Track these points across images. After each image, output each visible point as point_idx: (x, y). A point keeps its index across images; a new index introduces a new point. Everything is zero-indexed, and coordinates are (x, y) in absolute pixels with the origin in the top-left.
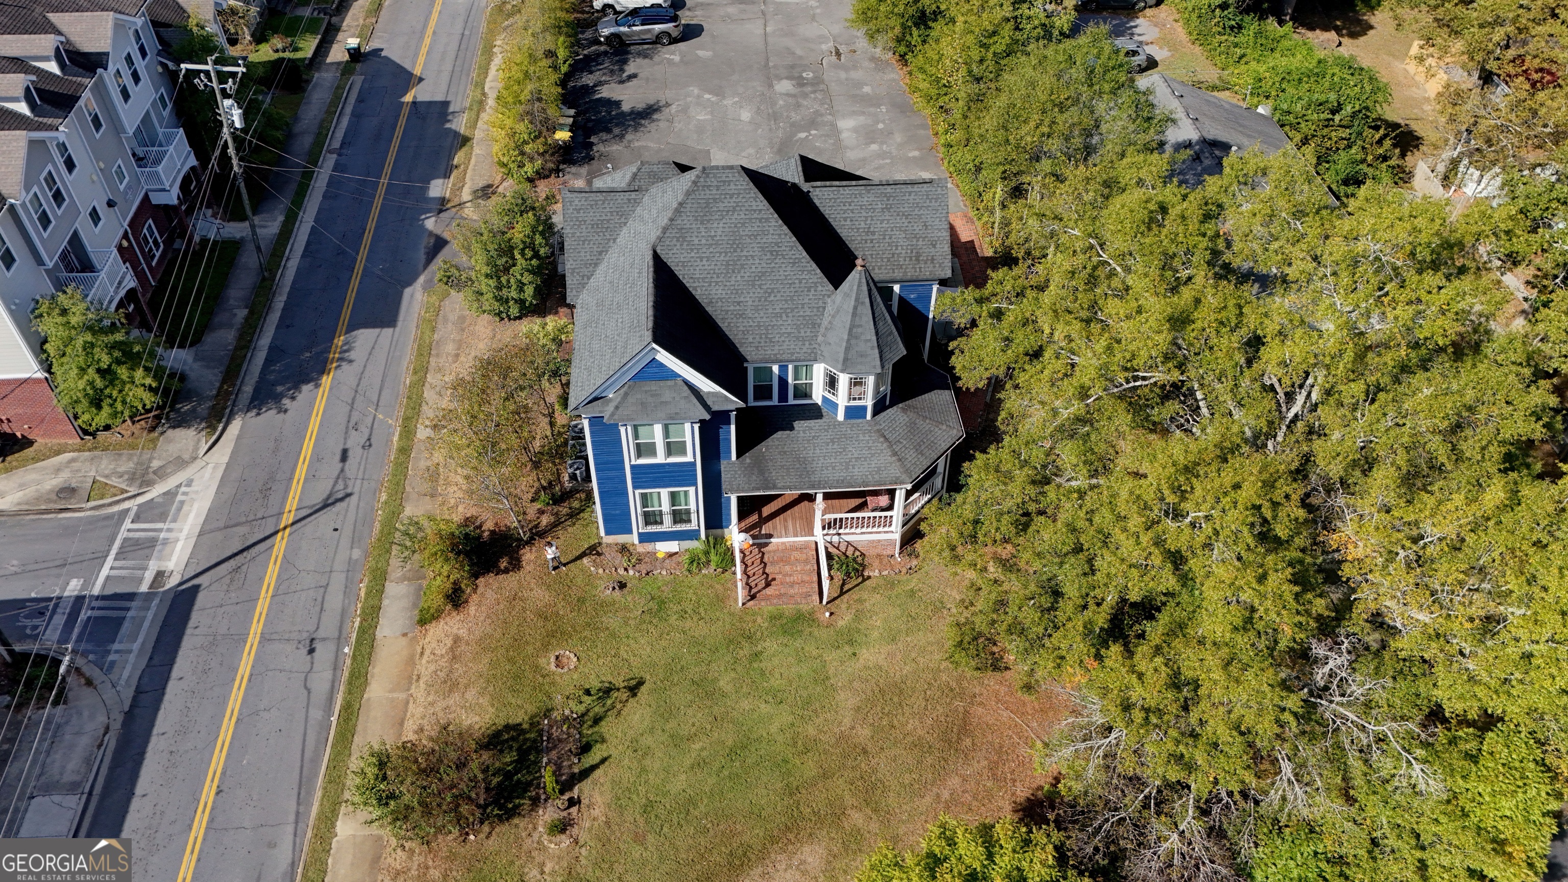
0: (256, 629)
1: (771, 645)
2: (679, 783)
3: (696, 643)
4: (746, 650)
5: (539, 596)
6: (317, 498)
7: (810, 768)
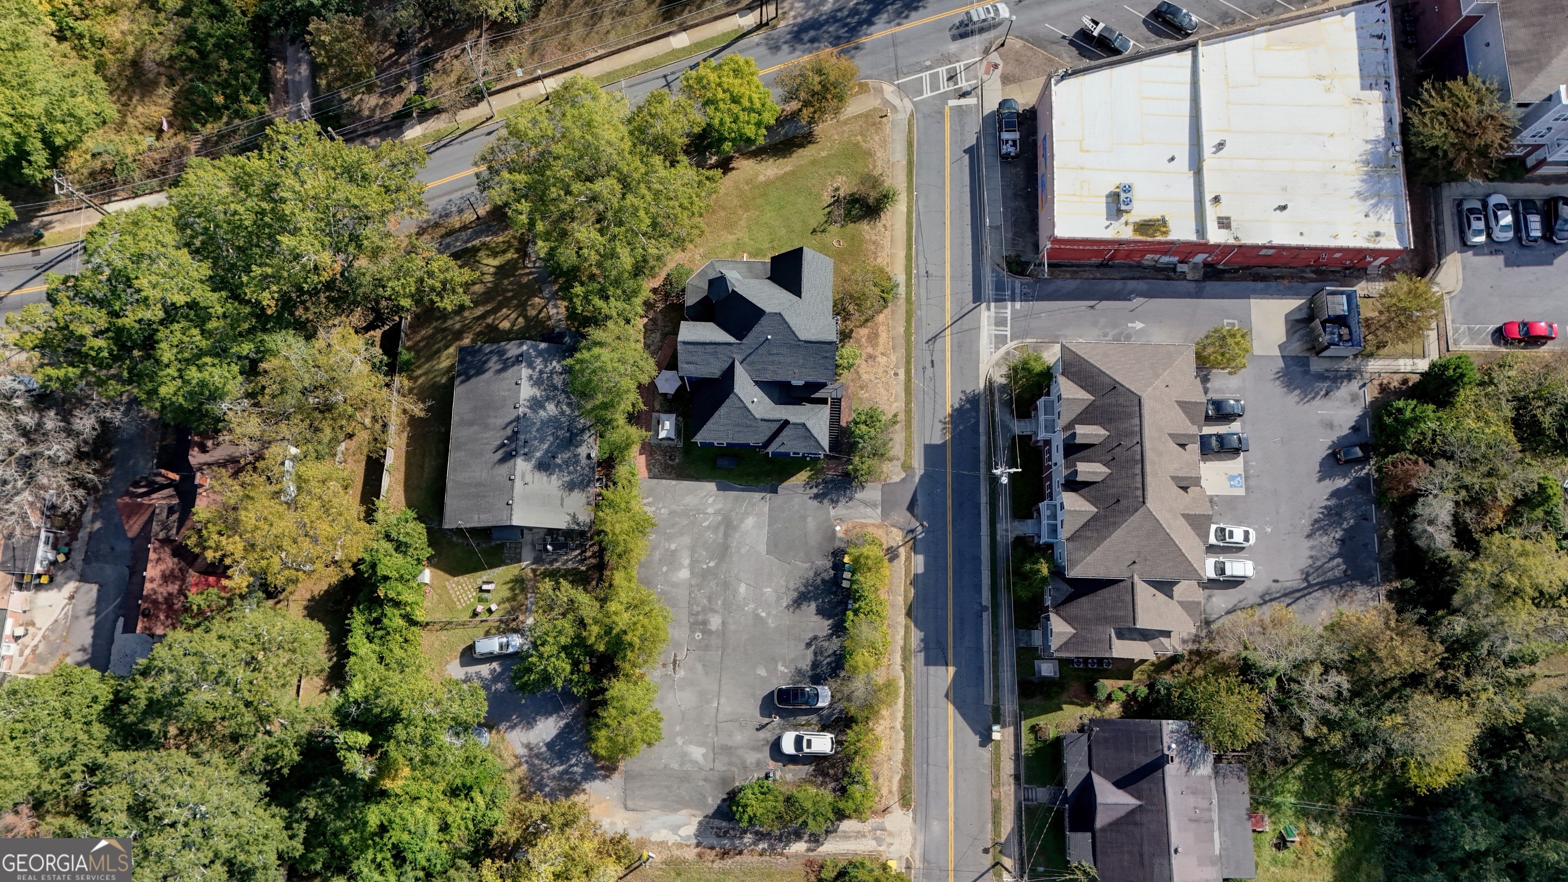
0: (948, 282)
2: (800, 200)
6: (939, 341)
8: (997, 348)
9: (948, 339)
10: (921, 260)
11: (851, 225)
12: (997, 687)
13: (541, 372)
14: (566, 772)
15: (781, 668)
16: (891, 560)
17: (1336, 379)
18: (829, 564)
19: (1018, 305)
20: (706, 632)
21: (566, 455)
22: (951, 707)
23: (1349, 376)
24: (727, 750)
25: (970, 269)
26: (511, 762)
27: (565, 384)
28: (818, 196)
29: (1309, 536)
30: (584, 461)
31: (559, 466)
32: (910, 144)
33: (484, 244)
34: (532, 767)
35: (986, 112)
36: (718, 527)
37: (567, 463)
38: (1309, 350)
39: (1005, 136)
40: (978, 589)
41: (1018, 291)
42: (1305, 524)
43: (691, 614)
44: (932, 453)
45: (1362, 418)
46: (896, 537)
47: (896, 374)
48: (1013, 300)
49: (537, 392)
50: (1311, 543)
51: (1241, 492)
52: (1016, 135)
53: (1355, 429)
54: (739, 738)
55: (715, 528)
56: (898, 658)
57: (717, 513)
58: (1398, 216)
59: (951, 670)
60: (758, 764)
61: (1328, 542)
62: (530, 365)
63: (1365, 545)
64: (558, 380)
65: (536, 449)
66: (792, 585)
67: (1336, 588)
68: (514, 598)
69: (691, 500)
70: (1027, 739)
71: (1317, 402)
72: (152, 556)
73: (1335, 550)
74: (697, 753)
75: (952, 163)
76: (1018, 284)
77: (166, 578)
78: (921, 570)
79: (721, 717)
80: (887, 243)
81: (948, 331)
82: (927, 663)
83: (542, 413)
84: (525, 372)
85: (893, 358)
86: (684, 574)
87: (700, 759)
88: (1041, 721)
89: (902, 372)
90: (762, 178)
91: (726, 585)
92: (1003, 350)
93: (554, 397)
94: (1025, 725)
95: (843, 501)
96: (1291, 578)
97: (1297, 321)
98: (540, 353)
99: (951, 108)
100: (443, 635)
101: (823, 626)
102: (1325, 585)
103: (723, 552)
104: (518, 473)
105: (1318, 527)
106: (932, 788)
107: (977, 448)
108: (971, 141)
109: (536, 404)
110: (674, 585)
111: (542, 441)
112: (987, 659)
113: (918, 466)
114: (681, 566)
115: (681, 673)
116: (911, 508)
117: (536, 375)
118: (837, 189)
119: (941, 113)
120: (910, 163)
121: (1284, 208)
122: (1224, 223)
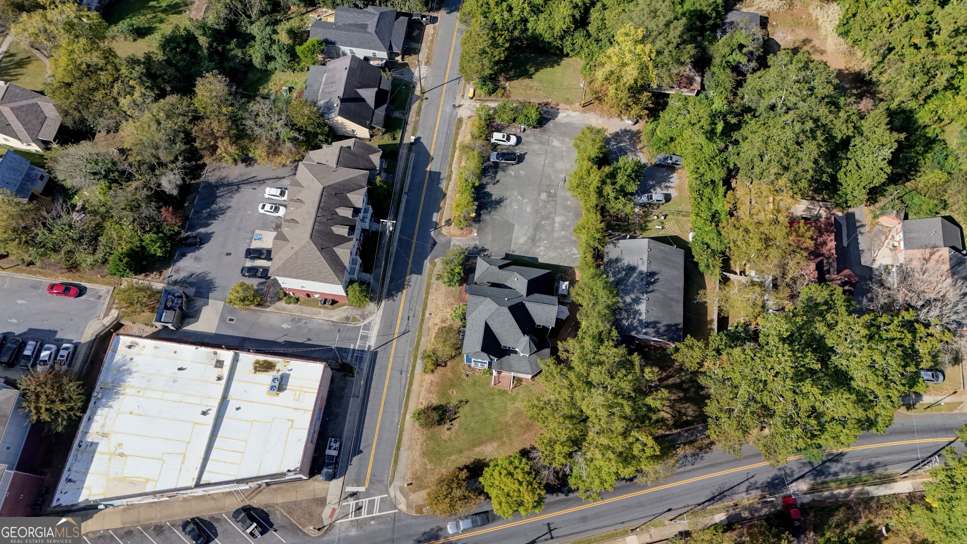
0: (390, 366)
1: (496, 397)
2: (472, 425)
3: (481, 394)
4: (491, 398)
5: (450, 375)
6: (402, 331)
7: (498, 428)
8: (370, 323)
9: (397, 332)
10: (403, 381)
11: (443, 403)
12: (407, 160)
13: (634, 318)
14: (619, 143)
15: (513, 173)
16: (450, 220)
17: (183, 283)
18: (483, 216)
19: (352, 347)
20: (548, 192)
21: (620, 276)
22: (432, 154)
23: (175, 283)
24: (542, 143)
25: (375, 372)
26: (645, 150)
27: (620, 314)
28: (461, 426)
29: (229, 207)
30: (610, 274)
31: (623, 270)
32: (396, 462)
33: (670, 429)
34: (635, 147)
35: (342, 479)
36: (538, 241)
37: (619, 272)
38: (192, 300)
39: (334, 453)
40: (408, 202)
41: (350, 355)
42: (229, 213)
43: (556, 201)
44: (418, 270)
45: (178, 260)
46: (445, 231)
47: (430, 314)
48: (354, 350)
49: (637, 307)
50: (229, 204)
51: (257, 232)
52: (328, 452)
53: (184, 255)
54: (536, 147)
55: (540, 239)
56: (454, 176)
57: (539, 247)
58: (113, 357)
59: (428, 169)
60: (528, 136)
61: (221, 203)
62: (640, 321)
63: (202, 200)
64: (625, 315)
65: (637, 277)
66: (503, 208)
67: (225, 182)
68: (645, 222)
69: (552, 254)
70: (398, 135)
71: (198, 272)
72: (834, 251)
73: (218, 200)
74: (556, 143)
75: (371, 445)
76: (349, 359)
77: (825, 243)
78: (435, 214)
79: (544, 156)
80: (423, 393)
81: (396, 336)
82: (439, 173)
83: (633, 296)
84: (643, 317)
85: (430, 324)
86: (558, 219)
87: (554, 140)
88: (391, 142)
89: (427, 315)
90: (495, 444)
91: (537, 212)
92: (366, 322)
93: (627, 305)
94: (398, 141)
95: (471, 248)
96: (246, 190)
97: (192, 317)
98: (635, 328)
99: (363, 485)
100: (680, 208)
101: (490, 189)
102: (230, 184)
103: (537, 228)
104: (646, 264)
105: (223, 211)
106: (447, 123)
107: (394, 269)
108: (355, 459)
109: (637, 301)
110: (563, 215)
111: (633, 282)
112: (410, 171)
113: (427, 264)
114: (560, 223)
115: (562, 176)
116: (435, 243)
117: (637, 316)
118: (449, 429)
119: (371, 482)
120: (398, 449)
121: (180, 369)
122: (219, 364)
